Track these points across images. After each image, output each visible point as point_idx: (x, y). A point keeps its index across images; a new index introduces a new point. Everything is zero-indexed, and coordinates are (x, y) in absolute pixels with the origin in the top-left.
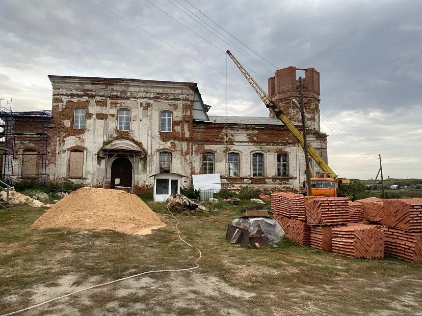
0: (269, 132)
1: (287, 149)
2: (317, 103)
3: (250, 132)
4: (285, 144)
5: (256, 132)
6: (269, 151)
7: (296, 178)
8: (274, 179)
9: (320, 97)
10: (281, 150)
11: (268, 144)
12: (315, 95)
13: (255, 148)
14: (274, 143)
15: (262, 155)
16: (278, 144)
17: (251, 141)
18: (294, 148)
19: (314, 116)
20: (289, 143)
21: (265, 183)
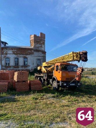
0: (21, 51)
1: (27, 56)
2: (44, 41)
3: (14, 50)
4: (26, 55)
5: (16, 50)
6: (20, 57)
7: (30, 66)
8: (22, 66)
9: (45, 40)
10: (25, 57)
11: (20, 54)
12: (43, 39)
13: (15, 56)
14: (22, 54)
15: (18, 58)
16: (24, 54)
17: (14, 53)
18: (30, 56)
19: (42, 46)
20: (28, 54)
21: (19, 68)
